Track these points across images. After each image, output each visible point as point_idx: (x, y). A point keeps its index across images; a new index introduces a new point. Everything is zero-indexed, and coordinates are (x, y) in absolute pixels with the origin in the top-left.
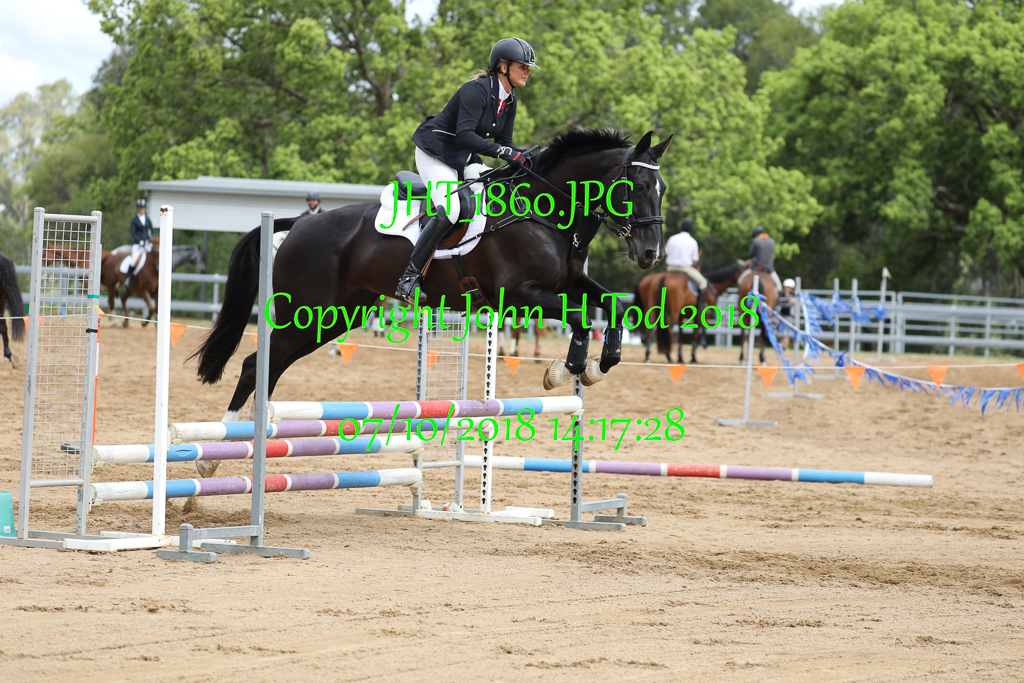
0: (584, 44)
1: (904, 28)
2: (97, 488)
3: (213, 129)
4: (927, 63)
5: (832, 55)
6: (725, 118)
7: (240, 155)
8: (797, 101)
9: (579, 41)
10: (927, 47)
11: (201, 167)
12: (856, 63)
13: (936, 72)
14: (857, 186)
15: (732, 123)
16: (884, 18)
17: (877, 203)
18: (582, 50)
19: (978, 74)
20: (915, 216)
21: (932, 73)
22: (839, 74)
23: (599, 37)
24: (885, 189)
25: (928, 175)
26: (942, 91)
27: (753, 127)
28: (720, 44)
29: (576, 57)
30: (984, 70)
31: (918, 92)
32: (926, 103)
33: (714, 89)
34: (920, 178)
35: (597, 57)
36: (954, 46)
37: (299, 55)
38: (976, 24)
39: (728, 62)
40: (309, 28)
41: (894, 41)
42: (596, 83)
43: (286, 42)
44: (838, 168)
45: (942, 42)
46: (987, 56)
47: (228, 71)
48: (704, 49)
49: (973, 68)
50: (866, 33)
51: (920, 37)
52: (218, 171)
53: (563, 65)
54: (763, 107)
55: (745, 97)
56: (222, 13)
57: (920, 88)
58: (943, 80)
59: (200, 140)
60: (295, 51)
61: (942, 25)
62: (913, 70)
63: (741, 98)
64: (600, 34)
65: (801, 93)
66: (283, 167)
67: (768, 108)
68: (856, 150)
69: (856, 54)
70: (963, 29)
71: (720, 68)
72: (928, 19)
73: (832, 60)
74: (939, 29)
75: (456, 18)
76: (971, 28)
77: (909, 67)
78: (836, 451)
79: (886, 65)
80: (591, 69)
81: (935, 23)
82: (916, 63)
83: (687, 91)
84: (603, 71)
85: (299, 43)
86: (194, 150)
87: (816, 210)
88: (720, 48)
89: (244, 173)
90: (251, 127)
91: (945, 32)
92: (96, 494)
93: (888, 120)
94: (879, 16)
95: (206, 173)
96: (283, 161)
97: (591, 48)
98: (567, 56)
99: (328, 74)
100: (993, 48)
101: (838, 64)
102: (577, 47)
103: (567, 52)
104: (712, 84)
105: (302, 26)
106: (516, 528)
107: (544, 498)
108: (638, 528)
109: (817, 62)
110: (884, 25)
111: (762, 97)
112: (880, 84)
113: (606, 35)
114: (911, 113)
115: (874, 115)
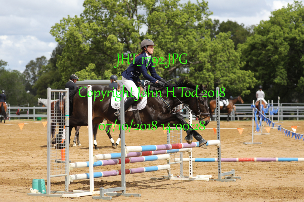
0: (189, 38)
1: (277, 30)
2: (71, 176)
3: (87, 66)
4: (284, 40)
5: (258, 38)
6: (229, 57)
7: (95, 73)
8: (248, 52)
9: (187, 38)
10: (284, 35)
11: (85, 77)
12: (264, 40)
13: (287, 42)
14: (266, 74)
15: (231, 58)
16: (271, 28)
17: (272, 79)
18: (188, 40)
19: (298, 42)
20: (283, 82)
21: (285, 42)
22: (260, 44)
23: (193, 36)
24: (274, 75)
25: (286, 70)
26: (288, 47)
27: (237, 59)
28: (226, 37)
29: (187, 42)
30: (300, 41)
31: (282, 48)
32: (284, 50)
33: (226, 49)
34: (284, 71)
35: (193, 42)
36: (291, 34)
37: (110, 45)
38: (297, 28)
39: (229, 41)
40: (112, 37)
41: (275, 34)
42: (193, 49)
43: (106, 42)
44: (261, 70)
45: (288, 34)
46: (300, 37)
47: (91, 50)
48: (222, 38)
49: (297, 40)
50: (266, 32)
51: (282, 32)
52: (90, 78)
53: (183, 44)
54: (240, 53)
55: (235, 51)
56: (88, 34)
57: (282, 46)
58: (289, 44)
59: (84, 70)
60: (109, 44)
61: (288, 29)
62: (280, 42)
63: (234, 51)
64: (193, 35)
65: (249, 49)
66: (107, 76)
67: (241, 54)
68: (266, 64)
69: (264, 38)
70: (293, 30)
71: (227, 43)
72: (283, 27)
73: (258, 40)
74: (287, 30)
75: (153, 32)
76: (295, 29)
77: (279, 41)
78: (283, 151)
79: (273, 41)
80: (191, 45)
81: (286, 28)
82: (281, 40)
83: (218, 50)
84: (195, 45)
85: (110, 42)
86: (83, 73)
87: (255, 81)
88: (226, 38)
89: (97, 78)
90: (98, 65)
91: (288, 31)
92: (71, 179)
93: (274, 56)
94: (270, 27)
95: (86, 78)
96: (107, 75)
97: (191, 39)
98: (184, 42)
99: (118, 50)
100: (302, 35)
101: (259, 41)
102: (187, 40)
103: (184, 41)
104: (225, 48)
105: (110, 37)
106: (201, 182)
107: (206, 171)
108: (239, 180)
109: (253, 41)
110: (271, 30)
111: (239, 51)
112: (271, 46)
113: (195, 35)
114: (281, 53)
115: (270, 54)
